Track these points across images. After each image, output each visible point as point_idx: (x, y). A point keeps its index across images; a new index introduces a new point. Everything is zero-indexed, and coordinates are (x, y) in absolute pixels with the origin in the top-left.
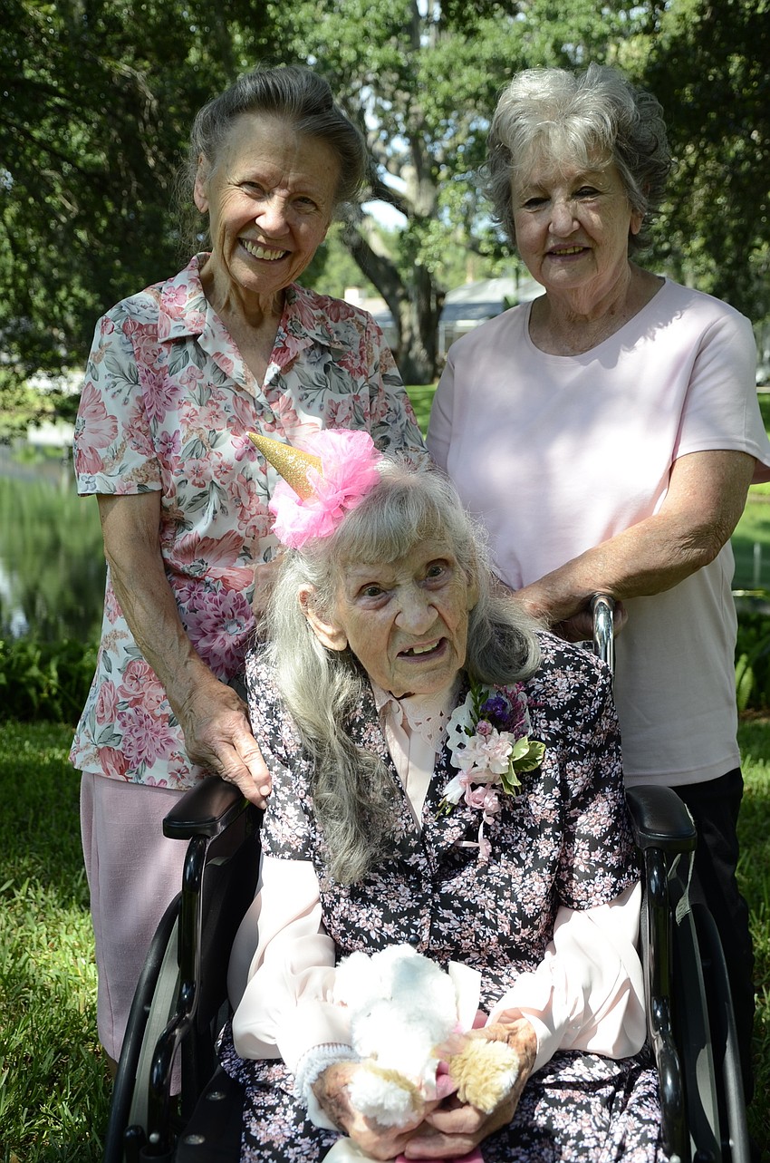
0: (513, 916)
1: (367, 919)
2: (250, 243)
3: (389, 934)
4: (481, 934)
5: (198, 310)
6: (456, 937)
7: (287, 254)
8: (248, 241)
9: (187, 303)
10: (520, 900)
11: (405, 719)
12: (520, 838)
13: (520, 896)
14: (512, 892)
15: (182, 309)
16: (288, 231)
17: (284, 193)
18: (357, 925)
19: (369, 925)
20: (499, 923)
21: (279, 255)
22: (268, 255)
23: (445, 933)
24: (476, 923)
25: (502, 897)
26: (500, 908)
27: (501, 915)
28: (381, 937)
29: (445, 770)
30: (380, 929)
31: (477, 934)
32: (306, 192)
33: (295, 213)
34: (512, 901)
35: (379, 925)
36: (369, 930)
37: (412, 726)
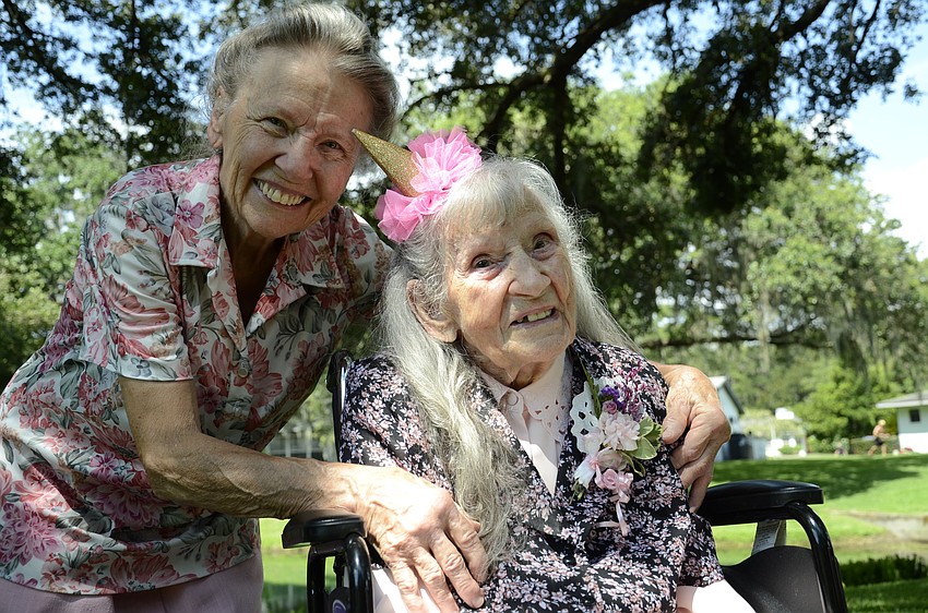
0: (670, 579)
1: (532, 593)
2: (266, 185)
3: (561, 600)
4: (647, 599)
5: (213, 238)
6: (626, 602)
7: (307, 199)
8: (264, 182)
9: (201, 228)
10: (672, 563)
11: (526, 409)
12: (647, 522)
13: (670, 560)
14: (662, 558)
15: (196, 234)
16: (311, 175)
17: (311, 134)
18: (522, 601)
19: (536, 598)
20: (660, 588)
21: (298, 200)
22: (285, 200)
23: (615, 598)
24: (639, 590)
25: (654, 564)
26: (656, 573)
27: (659, 580)
28: (552, 605)
29: (572, 456)
30: (549, 598)
31: (643, 599)
32: (335, 135)
33: (320, 158)
34: (665, 566)
35: (547, 595)
36: (538, 602)
37: (533, 414)
